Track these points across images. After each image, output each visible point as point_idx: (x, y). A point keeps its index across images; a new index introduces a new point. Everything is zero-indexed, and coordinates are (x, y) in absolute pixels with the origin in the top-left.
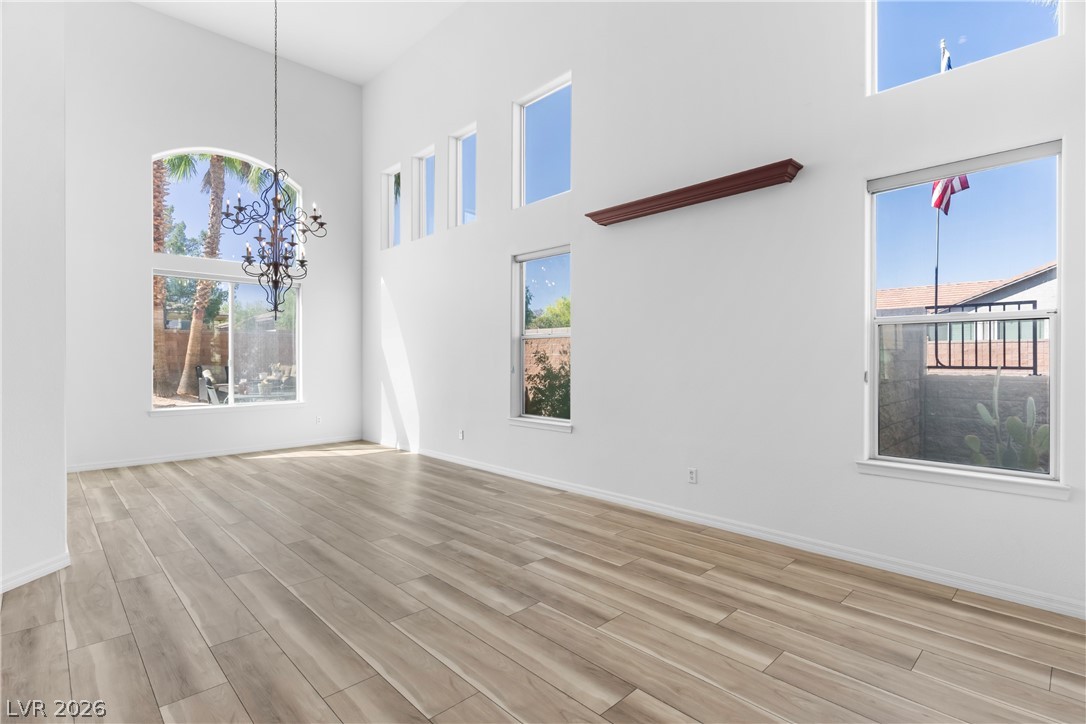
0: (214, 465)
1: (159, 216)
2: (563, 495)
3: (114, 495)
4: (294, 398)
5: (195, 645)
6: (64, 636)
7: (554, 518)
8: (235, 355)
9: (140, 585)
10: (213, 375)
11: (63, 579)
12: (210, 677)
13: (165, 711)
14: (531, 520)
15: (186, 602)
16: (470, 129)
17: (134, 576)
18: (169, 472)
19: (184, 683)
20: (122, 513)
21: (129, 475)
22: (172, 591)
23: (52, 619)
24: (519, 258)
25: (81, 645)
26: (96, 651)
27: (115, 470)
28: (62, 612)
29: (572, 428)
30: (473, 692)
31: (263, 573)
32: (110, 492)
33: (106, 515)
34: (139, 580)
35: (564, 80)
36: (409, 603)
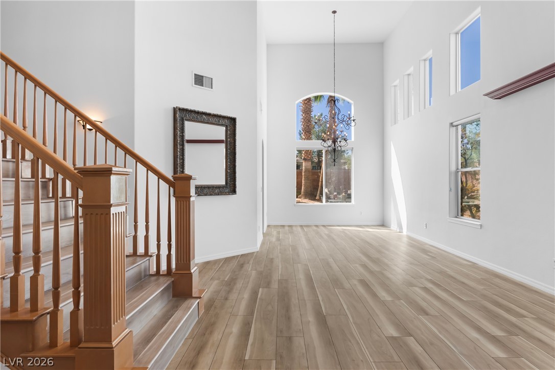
0: (315, 228)
1: (309, 121)
2: (474, 266)
3: (279, 234)
4: (350, 202)
5: (276, 277)
6: (249, 267)
7: (452, 274)
8: (326, 182)
9: (272, 260)
10: (329, 191)
11: (255, 254)
12: (275, 285)
13: (260, 290)
14: (437, 272)
15: (280, 267)
16: (429, 54)
17: (271, 257)
18: (299, 229)
19: (268, 285)
20: (278, 239)
21: (287, 228)
22: (278, 263)
23: (248, 263)
24: (455, 124)
25: (251, 270)
26: (254, 273)
27: (283, 226)
28: (251, 262)
29: (481, 225)
30: (345, 314)
31: (306, 265)
32: (279, 233)
33: (274, 239)
34: (272, 259)
35: (476, 13)
36: (347, 286)
